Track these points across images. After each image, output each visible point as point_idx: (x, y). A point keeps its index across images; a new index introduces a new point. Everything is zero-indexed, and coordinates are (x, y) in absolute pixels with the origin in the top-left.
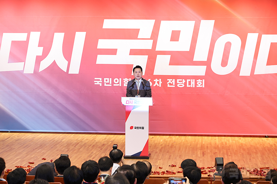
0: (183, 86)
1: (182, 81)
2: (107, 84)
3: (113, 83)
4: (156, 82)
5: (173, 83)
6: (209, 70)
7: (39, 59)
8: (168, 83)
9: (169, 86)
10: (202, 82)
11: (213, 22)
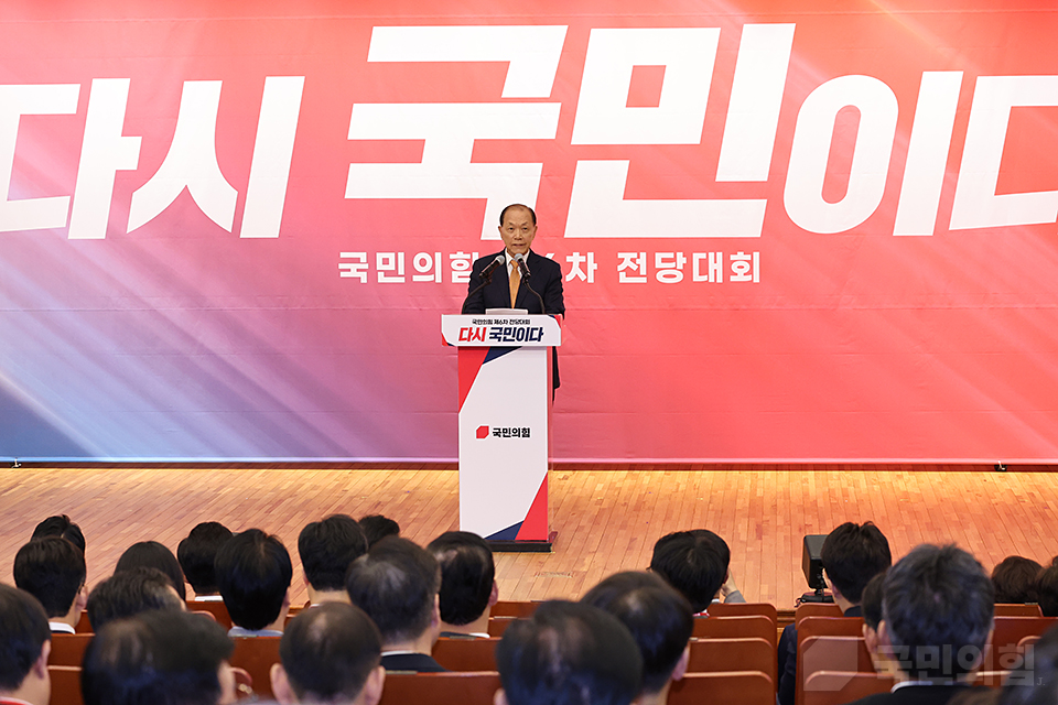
0: (680, 277)
1: (674, 260)
2: (387, 273)
3: (410, 270)
4: (576, 266)
5: (638, 269)
6: (776, 215)
7: (126, 185)
8: (620, 268)
9: (623, 279)
10: (751, 262)
11: (789, 29)
